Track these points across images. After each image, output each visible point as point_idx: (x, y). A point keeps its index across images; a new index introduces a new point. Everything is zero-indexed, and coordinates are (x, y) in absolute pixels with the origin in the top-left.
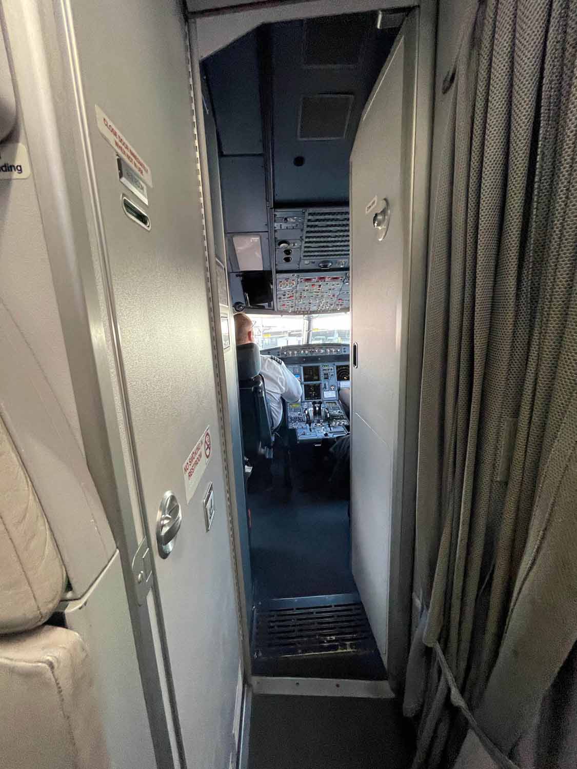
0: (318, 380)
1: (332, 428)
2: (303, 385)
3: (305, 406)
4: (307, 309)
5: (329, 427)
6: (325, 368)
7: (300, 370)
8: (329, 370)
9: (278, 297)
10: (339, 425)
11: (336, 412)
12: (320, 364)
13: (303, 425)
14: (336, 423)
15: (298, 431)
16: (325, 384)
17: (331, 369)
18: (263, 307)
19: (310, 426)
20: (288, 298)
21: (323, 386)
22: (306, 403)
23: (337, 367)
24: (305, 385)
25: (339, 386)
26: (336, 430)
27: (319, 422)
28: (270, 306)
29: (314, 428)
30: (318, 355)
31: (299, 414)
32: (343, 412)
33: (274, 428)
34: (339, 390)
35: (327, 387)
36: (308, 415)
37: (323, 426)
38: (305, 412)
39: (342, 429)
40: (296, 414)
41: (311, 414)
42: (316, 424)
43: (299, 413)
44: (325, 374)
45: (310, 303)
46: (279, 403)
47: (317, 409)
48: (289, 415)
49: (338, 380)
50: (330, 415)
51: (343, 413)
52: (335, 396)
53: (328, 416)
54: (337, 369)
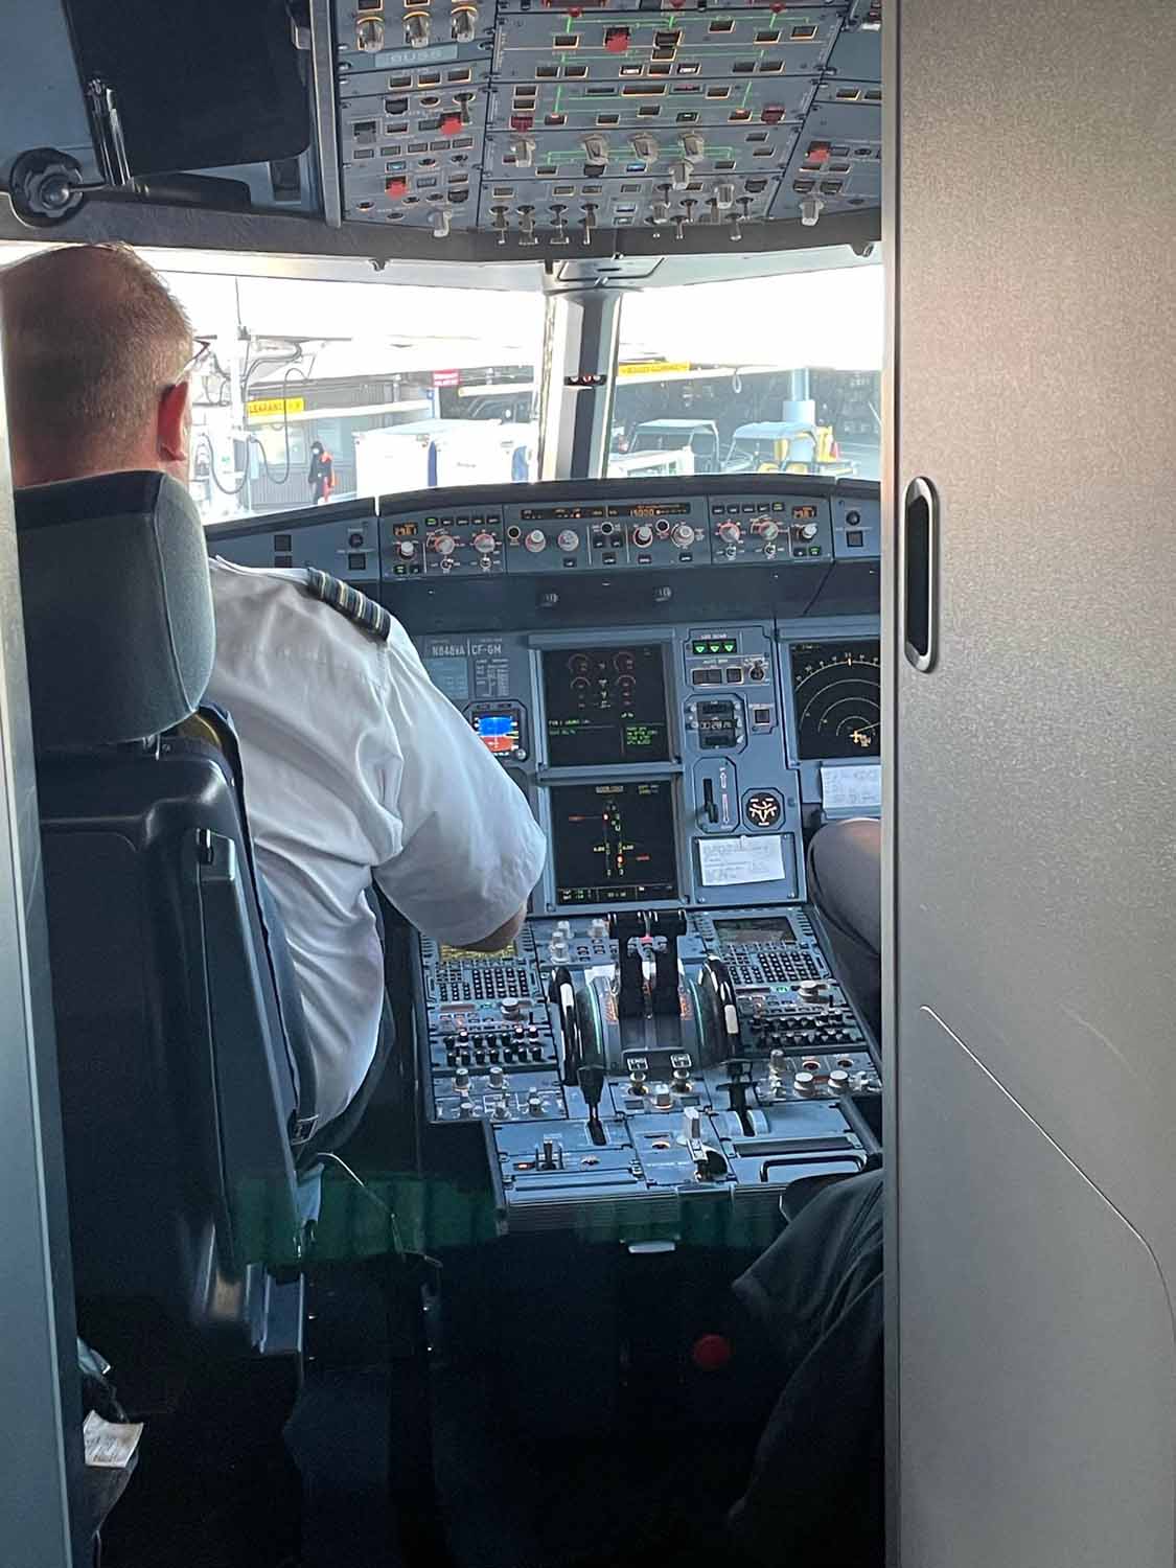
0: (659, 750)
1: (757, 1118)
2: (544, 795)
3: (557, 953)
4: (574, 217)
5: (740, 1107)
6: (711, 663)
7: (518, 676)
8: (734, 675)
9: (349, 120)
10: (811, 1093)
11: (790, 996)
12: (675, 636)
13: (542, 1091)
14: (787, 1075)
15: (504, 1140)
16: (708, 783)
17: (756, 674)
18: (235, 196)
19: (592, 1099)
20: (424, 126)
21: (691, 797)
22: (564, 925)
23: (801, 658)
24: (555, 793)
25: (810, 797)
26: (787, 1130)
27: (659, 1070)
28: (286, 183)
29: (622, 1121)
30: (657, 563)
31: (513, 1014)
32: (838, 995)
33: (318, 1120)
34: (813, 823)
35: (724, 802)
36: (579, 1016)
37: (694, 1100)
38: (556, 997)
39: (828, 1122)
40: (489, 1015)
41: (604, 1013)
42: (638, 1091)
43: (509, 1001)
44: (706, 709)
45: (593, 172)
46: (352, 933)
47: (649, 969)
48: (434, 1019)
49: (804, 755)
50: (740, 1017)
51: (838, 1000)
52: (777, 871)
53: (732, 1028)
54: (797, 669)
